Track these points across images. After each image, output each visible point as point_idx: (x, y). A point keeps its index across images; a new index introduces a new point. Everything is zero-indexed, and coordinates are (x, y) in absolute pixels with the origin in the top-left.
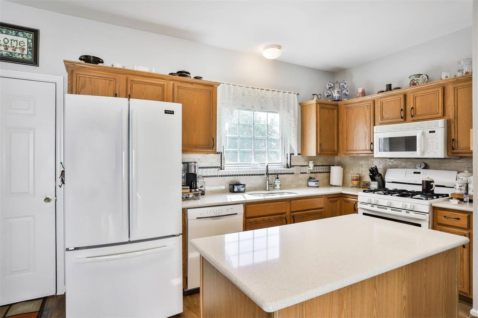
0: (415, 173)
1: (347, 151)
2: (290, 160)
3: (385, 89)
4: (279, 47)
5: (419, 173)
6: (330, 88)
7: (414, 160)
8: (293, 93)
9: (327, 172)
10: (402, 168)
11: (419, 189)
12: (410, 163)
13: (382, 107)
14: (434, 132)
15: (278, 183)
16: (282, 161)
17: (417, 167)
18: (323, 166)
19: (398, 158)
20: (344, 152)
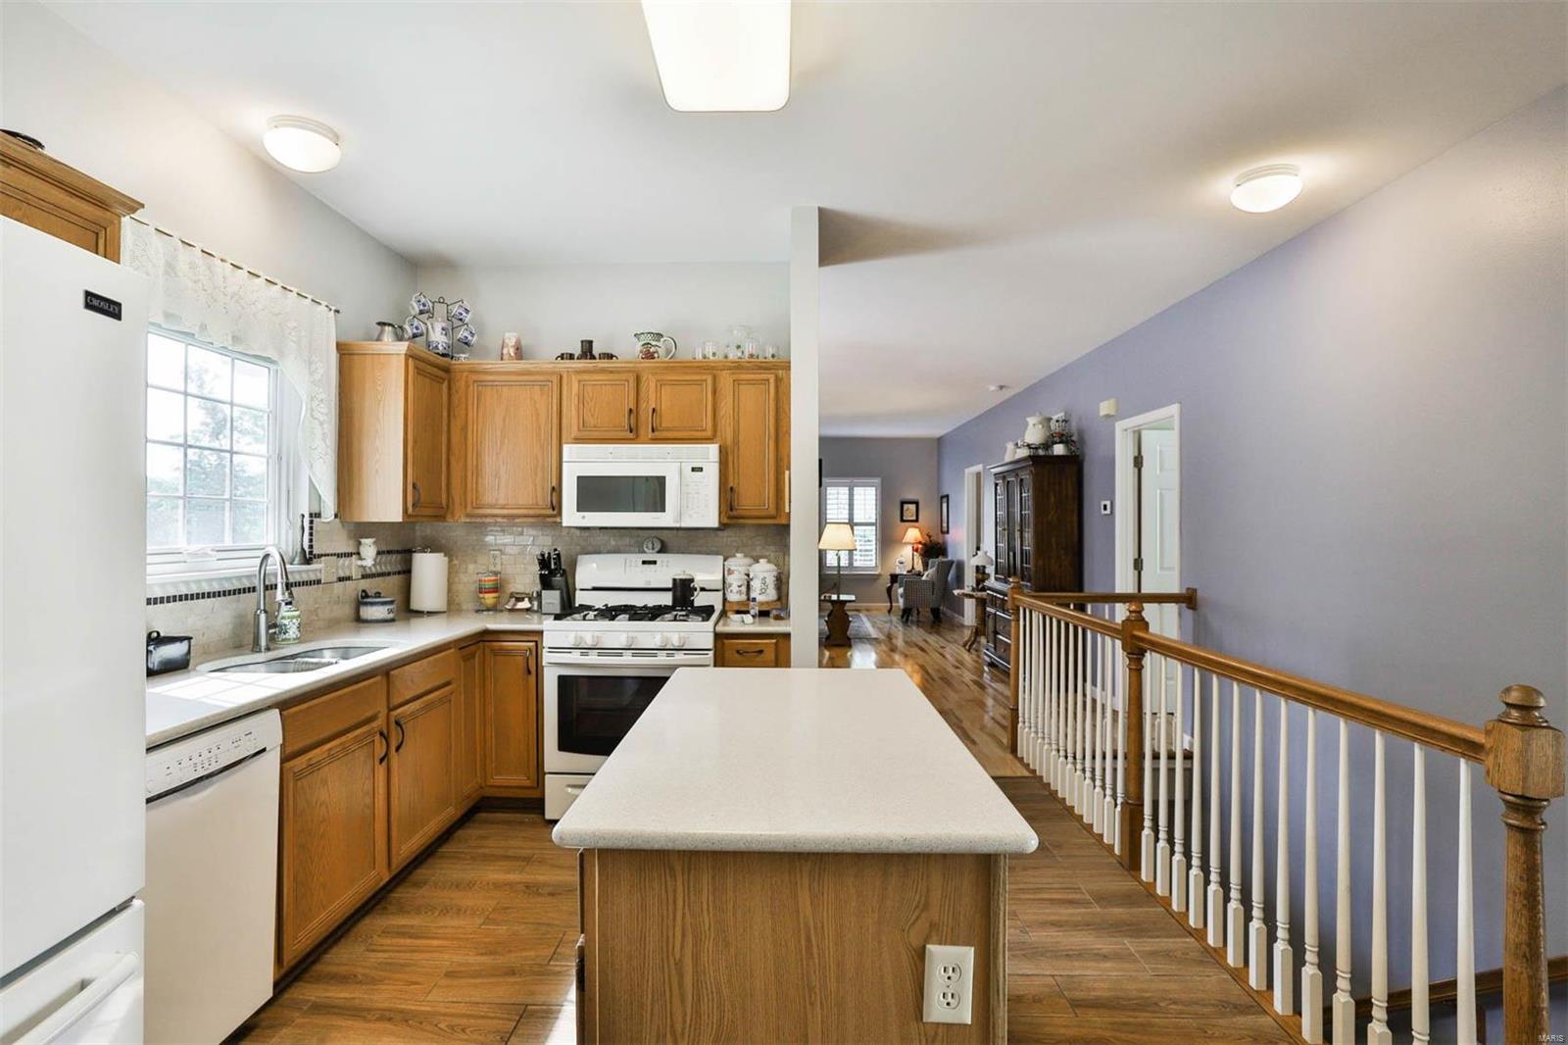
0: (644, 562)
1: (479, 508)
2: (311, 534)
3: (577, 352)
4: (336, 139)
5: (655, 562)
6: (421, 312)
7: (635, 532)
8: (326, 303)
9: (404, 572)
10: (609, 552)
11: (666, 599)
12: (627, 540)
13: (581, 398)
14: (701, 469)
15: (293, 617)
16: (279, 542)
17: (646, 549)
18: (389, 552)
19: (601, 528)
20: (469, 510)
